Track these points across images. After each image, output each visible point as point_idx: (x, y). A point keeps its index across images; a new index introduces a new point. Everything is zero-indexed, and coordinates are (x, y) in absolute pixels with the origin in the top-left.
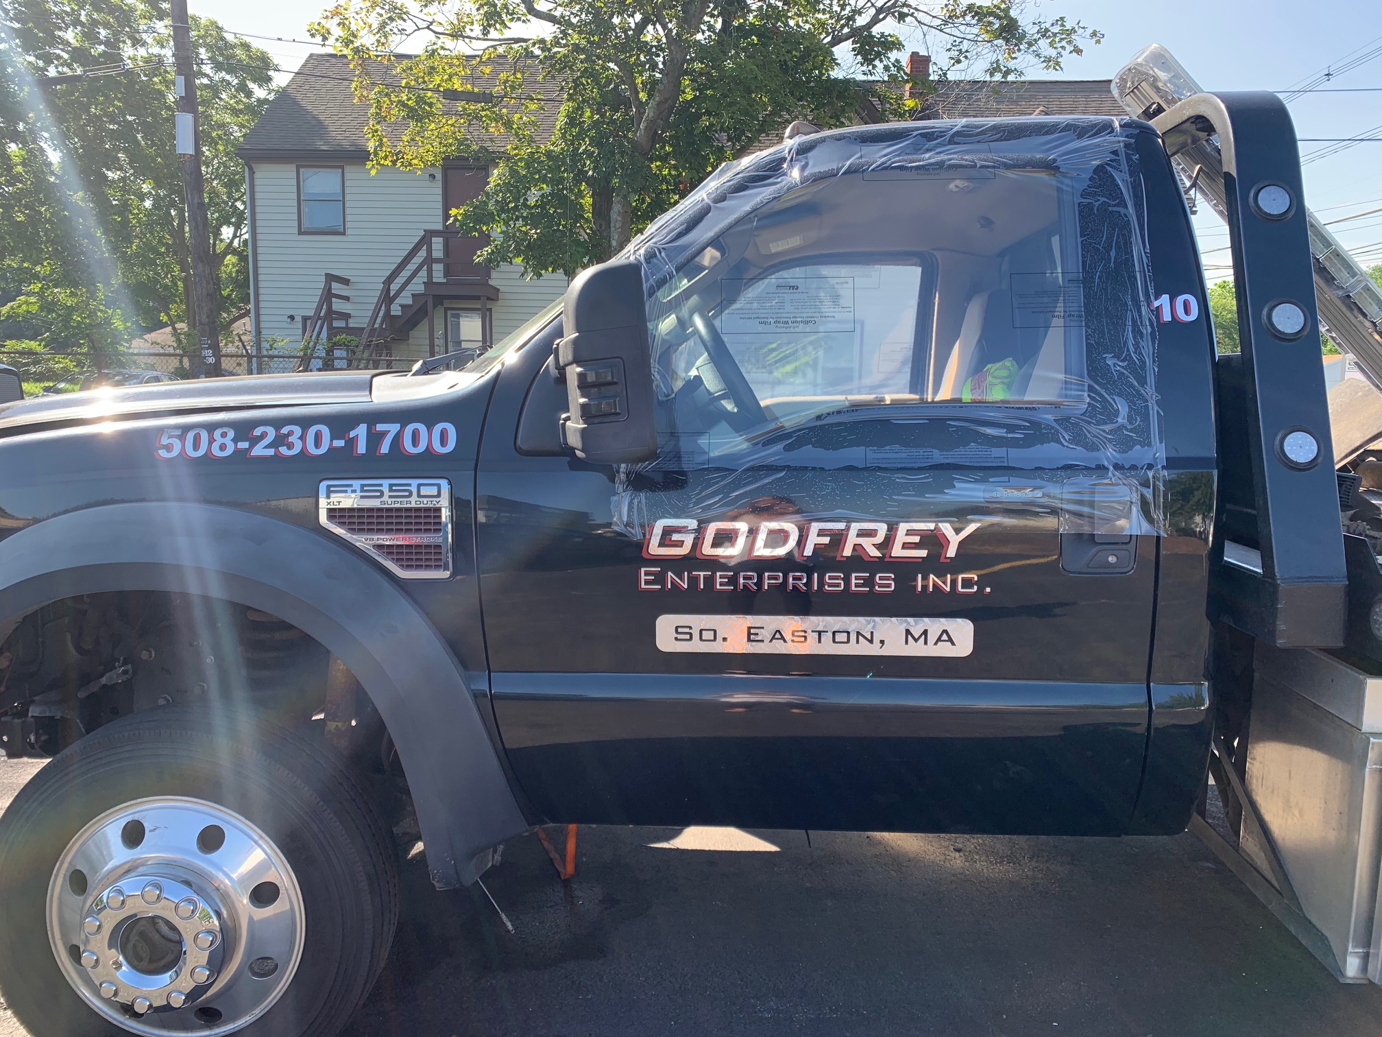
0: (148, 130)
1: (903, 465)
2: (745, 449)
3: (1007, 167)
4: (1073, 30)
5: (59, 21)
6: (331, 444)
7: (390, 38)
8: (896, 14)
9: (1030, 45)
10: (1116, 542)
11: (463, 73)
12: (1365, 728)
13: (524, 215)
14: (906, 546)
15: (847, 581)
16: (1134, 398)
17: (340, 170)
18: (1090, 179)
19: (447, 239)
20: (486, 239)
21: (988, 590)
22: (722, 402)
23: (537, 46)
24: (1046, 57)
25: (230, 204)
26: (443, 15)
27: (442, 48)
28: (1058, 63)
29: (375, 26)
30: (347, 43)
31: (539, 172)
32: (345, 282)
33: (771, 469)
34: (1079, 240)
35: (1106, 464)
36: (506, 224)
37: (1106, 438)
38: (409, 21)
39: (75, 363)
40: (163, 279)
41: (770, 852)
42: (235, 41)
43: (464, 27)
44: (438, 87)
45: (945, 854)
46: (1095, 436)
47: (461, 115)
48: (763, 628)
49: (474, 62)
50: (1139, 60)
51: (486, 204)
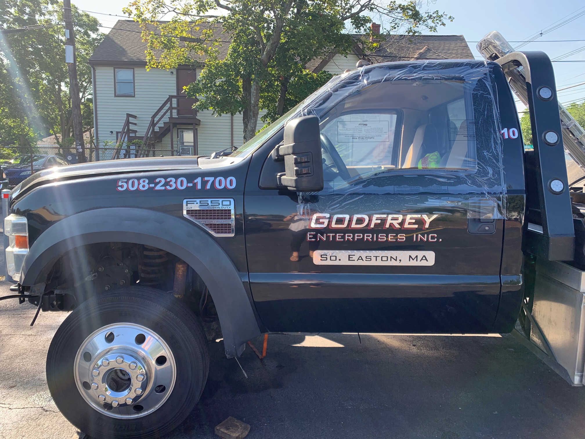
0: (48, 51)
1: (408, 193)
2: (347, 187)
3: (446, 79)
4: (442, 16)
5: (8, 5)
6: (187, 185)
7: (157, 15)
8: (369, 8)
9: (424, 21)
10: (488, 222)
11: (187, 30)
12: (581, 290)
13: (214, 89)
14: (410, 223)
15: (387, 237)
16: (495, 168)
17: (133, 70)
18: (477, 84)
19: (178, 99)
20: (197, 100)
21: (441, 240)
22: (332, 168)
23: (222, 19)
24: (430, 27)
25: (80, 83)
26: (180, 6)
27: (179, 19)
28: (435, 29)
29: (151, 9)
30: (139, 17)
31: (221, 71)
32: (135, 117)
33: (358, 194)
34: (473, 107)
35: (485, 192)
36: (206, 93)
37: (484, 182)
38: (165, 8)
39: (12, 151)
40: (52, 115)
41: (341, 347)
42: (83, 13)
43: (189, 11)
44: (177, 36)
45: (409, 347)
46: (480, 182)
47: (186, 47)
48: (354, 255)
49: (192, 25)
50: (489, 37)
51: (198, 84)
